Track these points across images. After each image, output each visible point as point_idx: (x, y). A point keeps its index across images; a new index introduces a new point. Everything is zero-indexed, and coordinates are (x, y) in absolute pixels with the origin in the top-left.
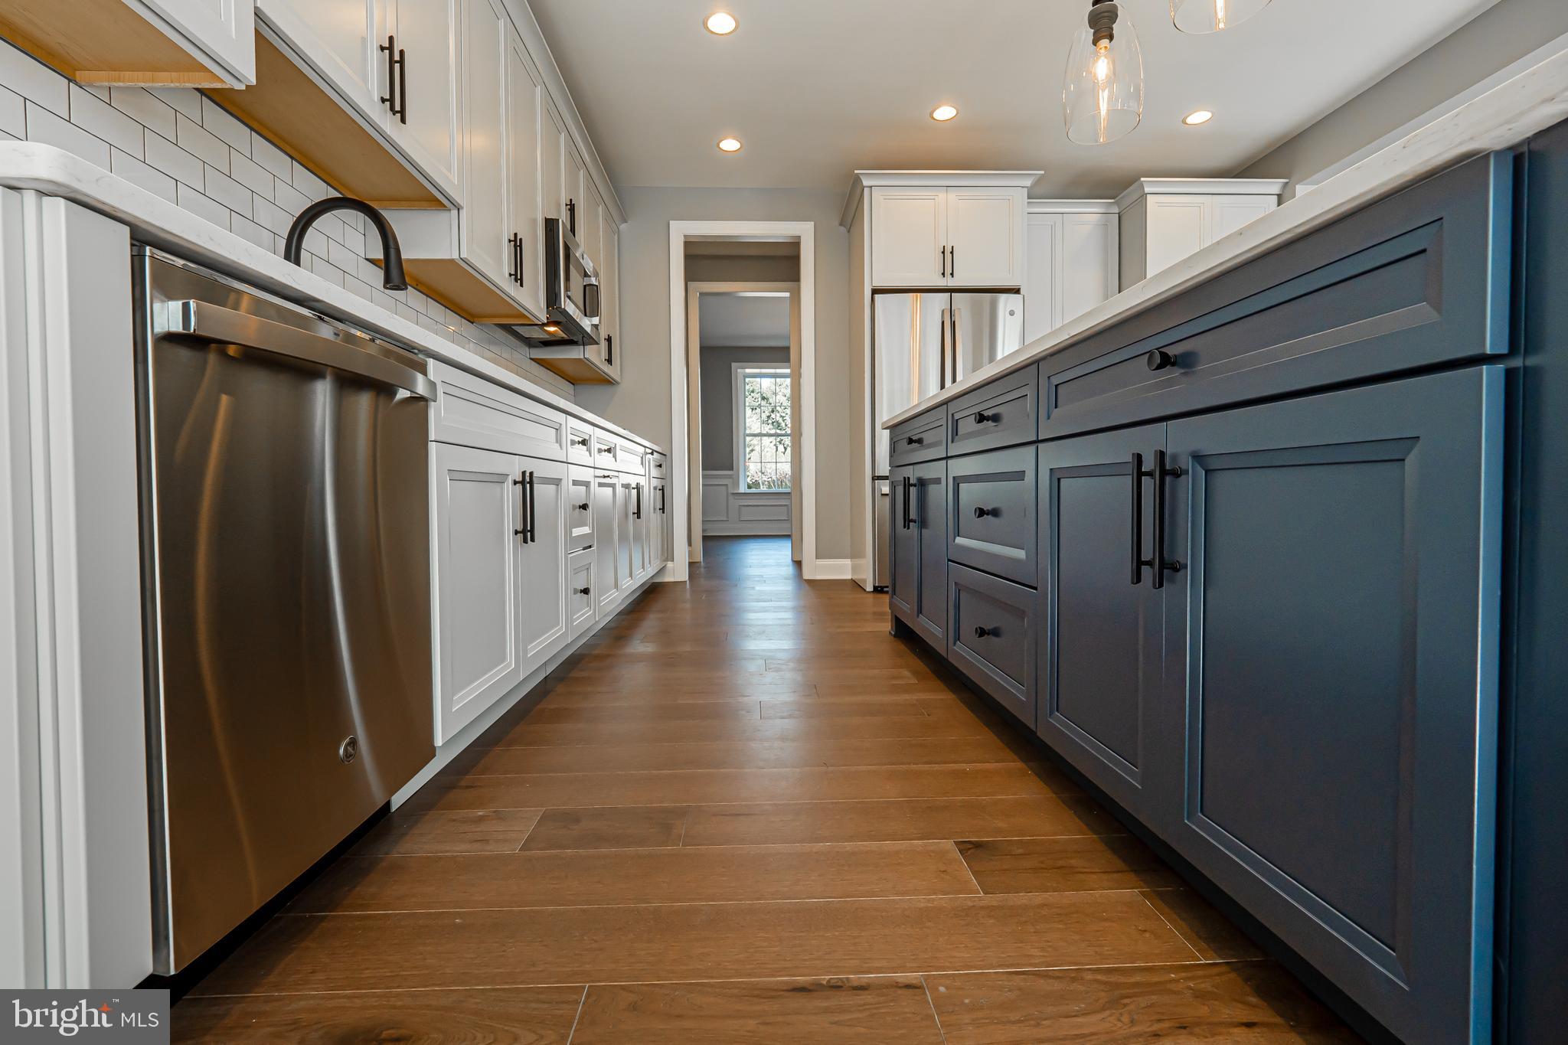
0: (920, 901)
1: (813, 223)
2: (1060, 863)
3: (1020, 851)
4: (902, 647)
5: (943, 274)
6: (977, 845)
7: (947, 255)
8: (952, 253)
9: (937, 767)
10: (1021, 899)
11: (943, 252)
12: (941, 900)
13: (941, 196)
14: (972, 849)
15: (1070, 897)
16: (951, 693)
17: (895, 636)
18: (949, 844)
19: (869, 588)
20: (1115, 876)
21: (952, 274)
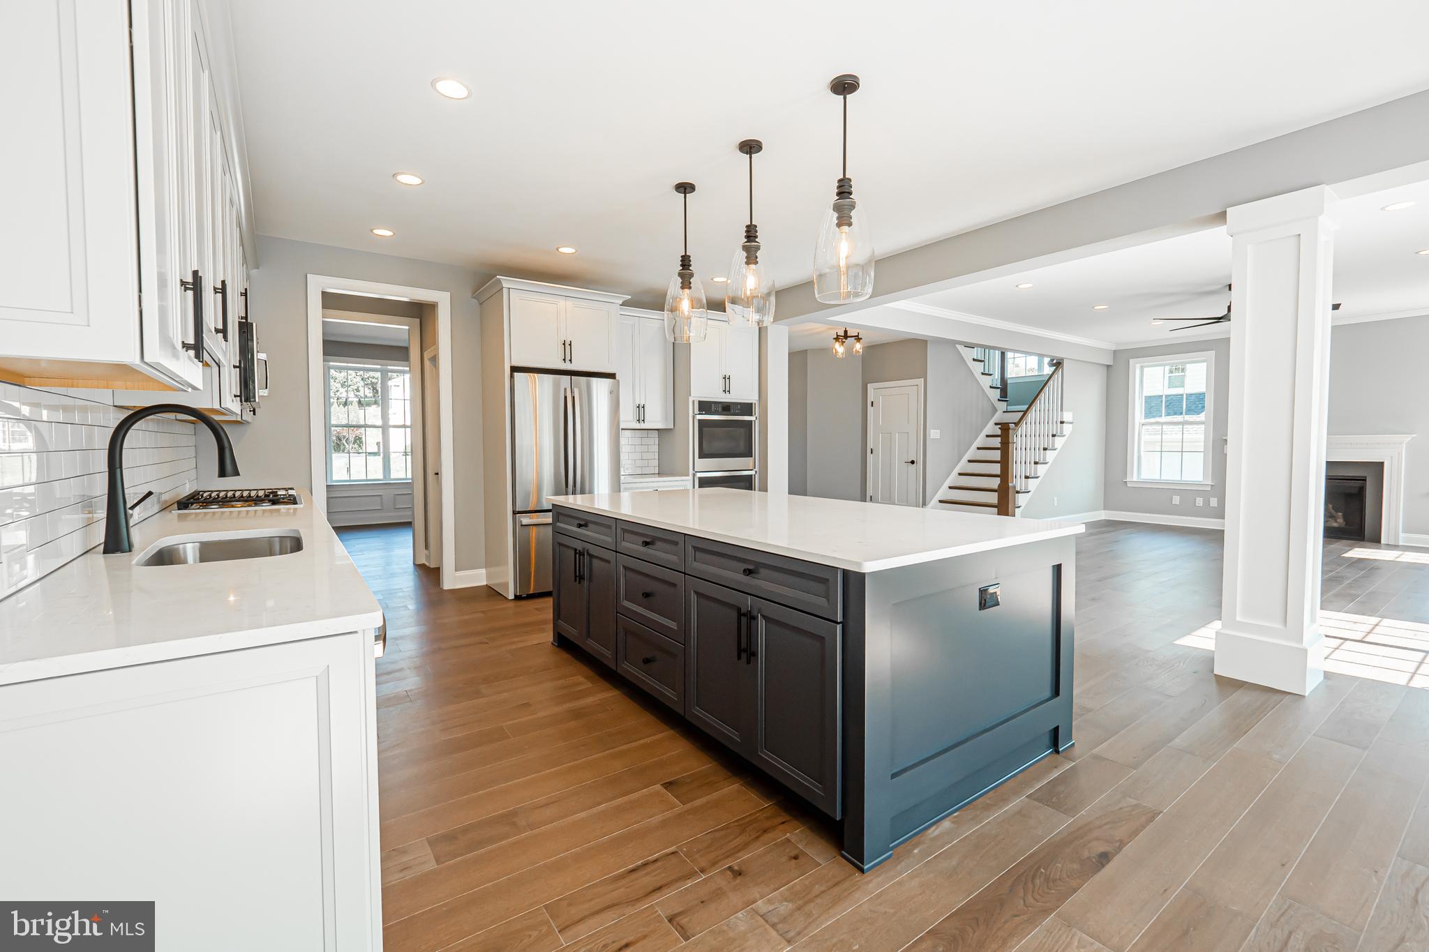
0: (659, 818)
1: (449, 294)
2: (707, 781)
3: (689, 780)
4: (566, 656)
5: (564, 360)
6: (670, 783)
7: (567, 346)
8: (570, 345)
9: (633, 744)
10: (698, 802)
11: (564, 344)
12: (668, 814)
13: (562, 303)
14: (668, 785)
15: (716, 795)
16: (617, 691)
17: (558, 646)
18: (658, 787)
19: (511, 596)
20: (728, 780)
21: (570, 360)
